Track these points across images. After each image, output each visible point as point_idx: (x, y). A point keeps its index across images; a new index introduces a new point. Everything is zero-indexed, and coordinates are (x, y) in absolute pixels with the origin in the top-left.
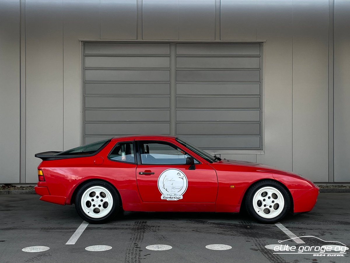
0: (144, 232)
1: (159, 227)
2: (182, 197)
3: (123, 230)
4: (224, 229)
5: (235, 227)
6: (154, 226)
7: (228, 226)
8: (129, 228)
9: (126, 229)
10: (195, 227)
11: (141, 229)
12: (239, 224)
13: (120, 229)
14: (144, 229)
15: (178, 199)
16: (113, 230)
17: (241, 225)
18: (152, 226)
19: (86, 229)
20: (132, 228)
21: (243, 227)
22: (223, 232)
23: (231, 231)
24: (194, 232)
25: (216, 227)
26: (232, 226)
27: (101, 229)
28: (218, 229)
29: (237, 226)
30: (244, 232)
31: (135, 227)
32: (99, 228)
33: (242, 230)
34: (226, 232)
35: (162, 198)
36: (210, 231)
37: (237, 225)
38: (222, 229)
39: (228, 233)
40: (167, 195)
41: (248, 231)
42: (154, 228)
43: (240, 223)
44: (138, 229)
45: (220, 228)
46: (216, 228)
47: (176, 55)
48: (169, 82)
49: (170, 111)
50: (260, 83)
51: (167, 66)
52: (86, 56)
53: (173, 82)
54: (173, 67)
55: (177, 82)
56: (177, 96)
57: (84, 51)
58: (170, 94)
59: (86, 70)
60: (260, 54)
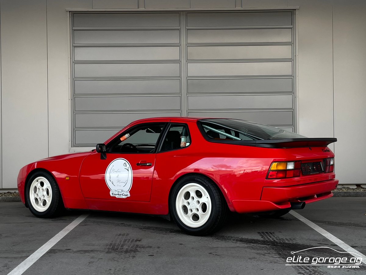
12: (262, 239)
25: (245, 248)
32: (68, 251)
47: (187, 27)
48: (178, 61)
49: (181, 97)
50: (292, 60)
51: (177, 41)
52: (75, 30)
53: (183, 61)
54: (183, 43)
55: (188, 61)
56: (188, 78)
57: (73, 24)
58: (180, 76)
59: (75, 47)
60: (292, 25)
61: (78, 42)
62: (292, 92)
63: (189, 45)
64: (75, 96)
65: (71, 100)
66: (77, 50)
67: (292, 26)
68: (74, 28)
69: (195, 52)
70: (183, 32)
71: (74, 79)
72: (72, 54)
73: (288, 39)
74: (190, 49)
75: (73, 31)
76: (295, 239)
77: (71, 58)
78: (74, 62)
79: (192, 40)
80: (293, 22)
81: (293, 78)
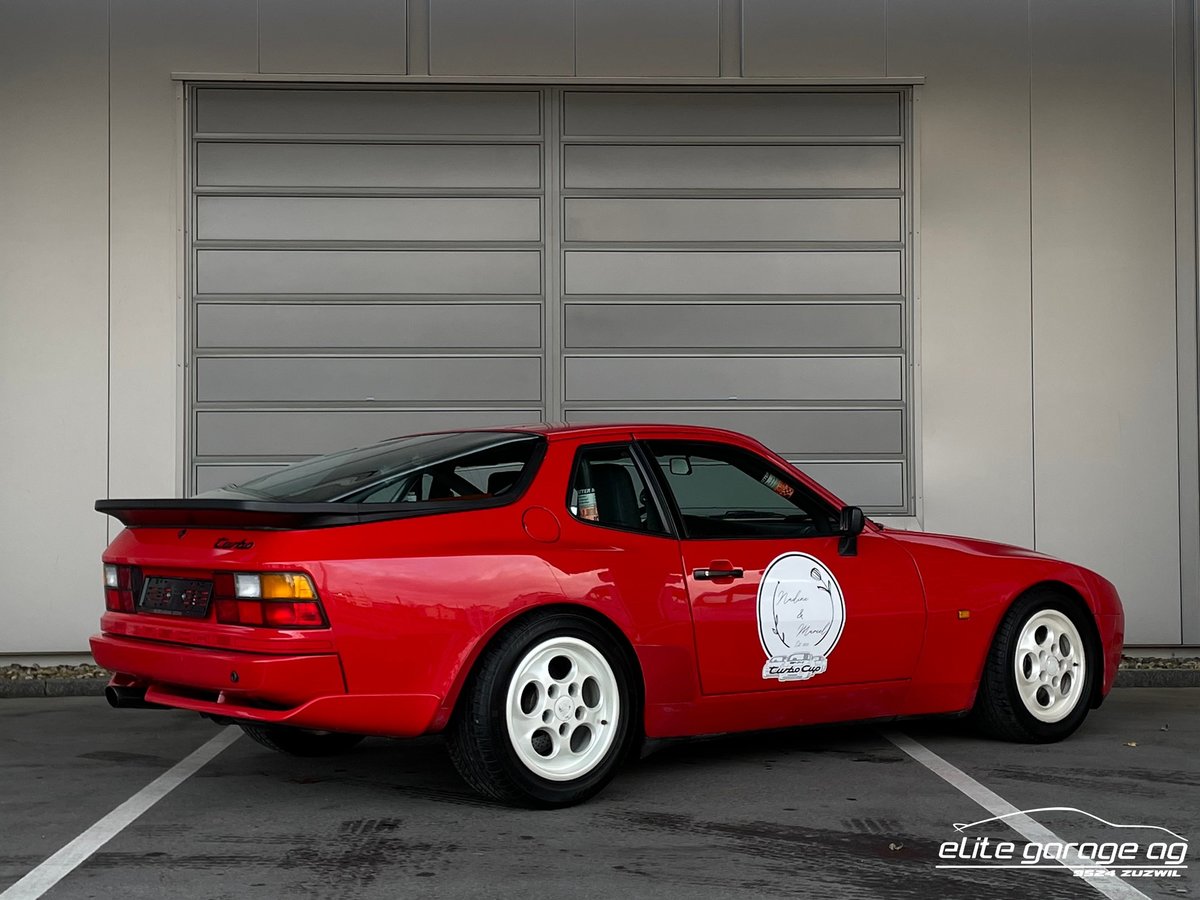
2: (823, 665)
15: (812, 674)
25: (734, 849)
35: (766, 674)
40: (781, 659)
47: (564, 138)
48: (536, 246)
49: (542, 360)
50: (899, 246)
51: (530, 181)
52: (200, 141)
53: (552, 245)
54: (552, 186)
55: (569, 245)
56: (568, 300)
57: (194, 121)
58: (541, 295)
59: (200, 195)
60: (902, 133)
61: (211, 180)
62: (901, 349)
63: (569, 194)
64: (198, 354)
65: (185, 366)
66: (206, 205)
67: (901, 138)
68: (197, 135)
69: (591, 218)
70: (553, 151)
71: (196, 300)
72: (191, 221)
73: (888, 179)
74: (575, 207)
75: (195, 144)
76: (895, 822)
77: (185, 232)
78: (197, 245)
79: (578, 178)
80: (903, 124)
81: (903, 303)
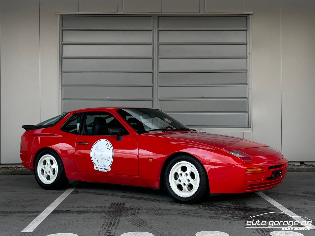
0: (120, 216)
1: (139, 209)
3: (95, 214)
4: (216, 211)
5: (229, 209)
6: (133, 209)
7: (220, 208)
8: (104, 211)
9: (100, 212)
10: (181, 210)
11: (117, 212)
13: (92, 213)
14: (121, 212)
16: (83, 214)
17: (234, 206)
18: (130, 209)
19: (52, 213)
20: (107, 210)
21: (237, 209)
22: (215, 215)
23: (224, 213)
24: (180, 215)
26: (225, 208)
27: (70, 213)
28: (208, 211)
29: (231, 208)
30: (240, 215)
31: (110, 209)
32: (68, 212)
33: (237, 212)
34: (219, 216)
36: (200, 215)
37: (229, 207)
38: (213, 212)
39: (222, 216)
41: (244, 214)
42: (133, 211)
43: (233, 204)
44: (114, 212)
45: (211, 211)
46: (207, 211)
47: (158, 29)
48: (151, 57)
49: (153, 87)
50: (247, 57)
51: (150, 40)
53: (155, 57)
54: (155, 42)
55: (160, 57)
56: (159, 71)
57: (62, 25)
58: (153, 70)
59: (63, 44)
60: (247, 27)
61: (66, 40)
62: (247, 84)
63: (160, 44)
64: (63, 86)
65: (60, 89)
66: (65, 47)
67: (247, 29)
68: (62, 28)
69: (165, 50)
70: (155, 32)
71: (63, 72)
72: (61, 51)
73: (243, 39)
74: (161, 47)
75: (62, 31)
77: (60, 54)
78: (63, 58)
79: (162, 39)
80: (247, 25)
81: (247, 72)
